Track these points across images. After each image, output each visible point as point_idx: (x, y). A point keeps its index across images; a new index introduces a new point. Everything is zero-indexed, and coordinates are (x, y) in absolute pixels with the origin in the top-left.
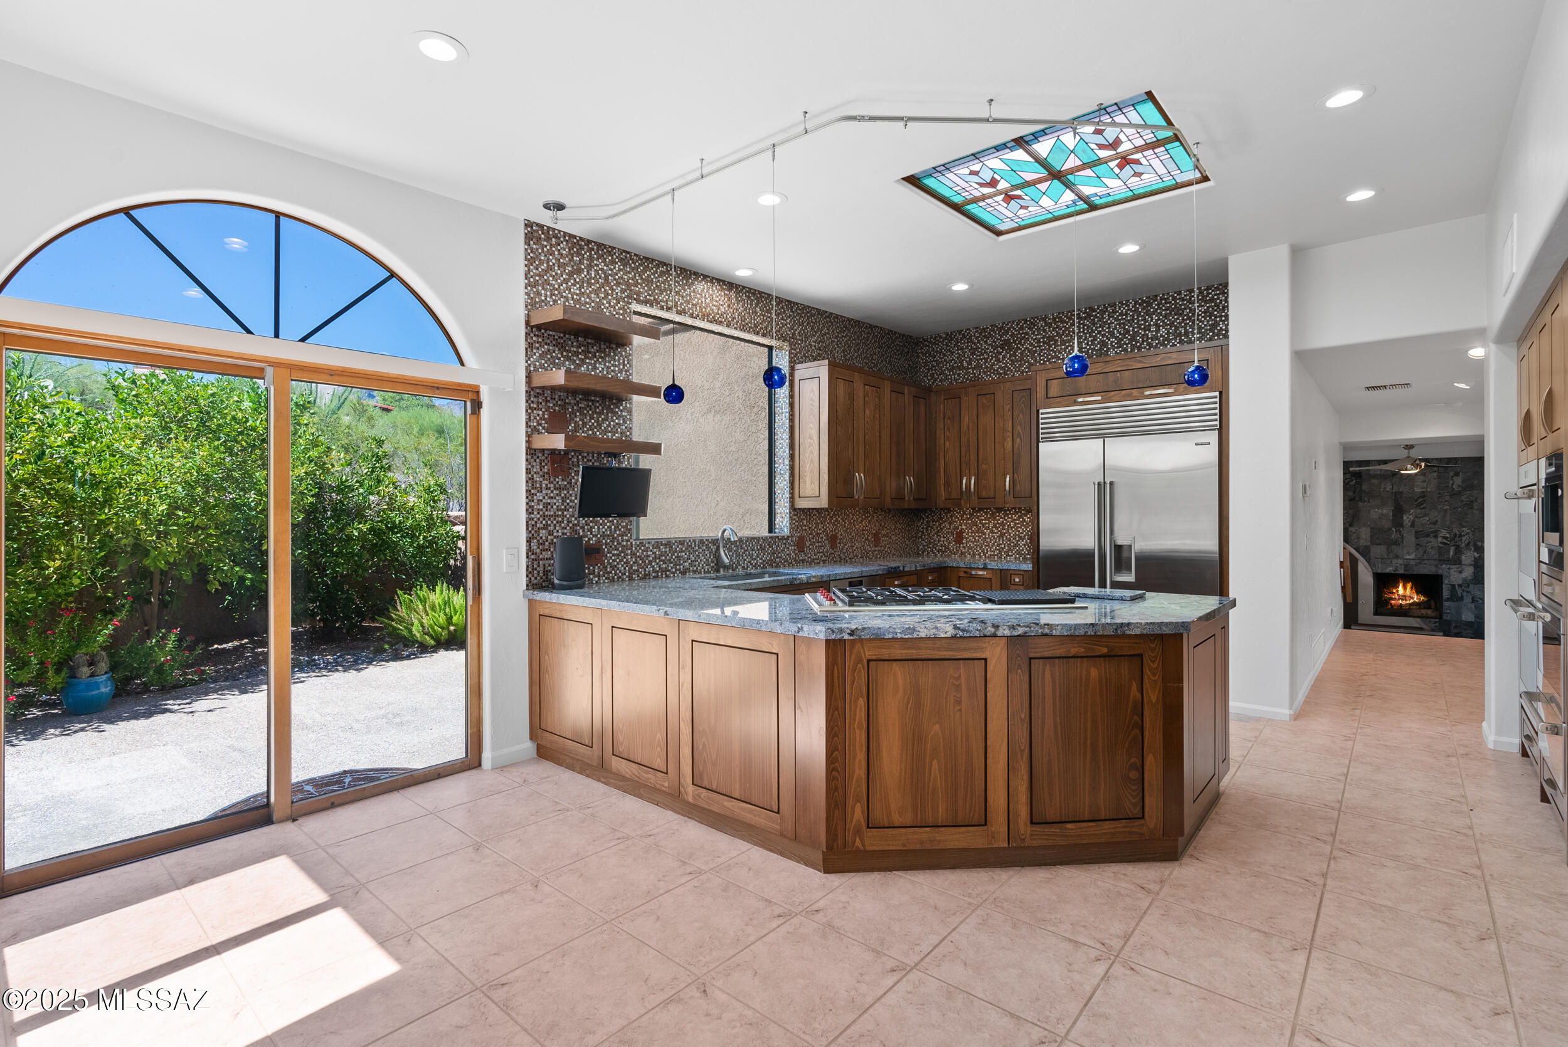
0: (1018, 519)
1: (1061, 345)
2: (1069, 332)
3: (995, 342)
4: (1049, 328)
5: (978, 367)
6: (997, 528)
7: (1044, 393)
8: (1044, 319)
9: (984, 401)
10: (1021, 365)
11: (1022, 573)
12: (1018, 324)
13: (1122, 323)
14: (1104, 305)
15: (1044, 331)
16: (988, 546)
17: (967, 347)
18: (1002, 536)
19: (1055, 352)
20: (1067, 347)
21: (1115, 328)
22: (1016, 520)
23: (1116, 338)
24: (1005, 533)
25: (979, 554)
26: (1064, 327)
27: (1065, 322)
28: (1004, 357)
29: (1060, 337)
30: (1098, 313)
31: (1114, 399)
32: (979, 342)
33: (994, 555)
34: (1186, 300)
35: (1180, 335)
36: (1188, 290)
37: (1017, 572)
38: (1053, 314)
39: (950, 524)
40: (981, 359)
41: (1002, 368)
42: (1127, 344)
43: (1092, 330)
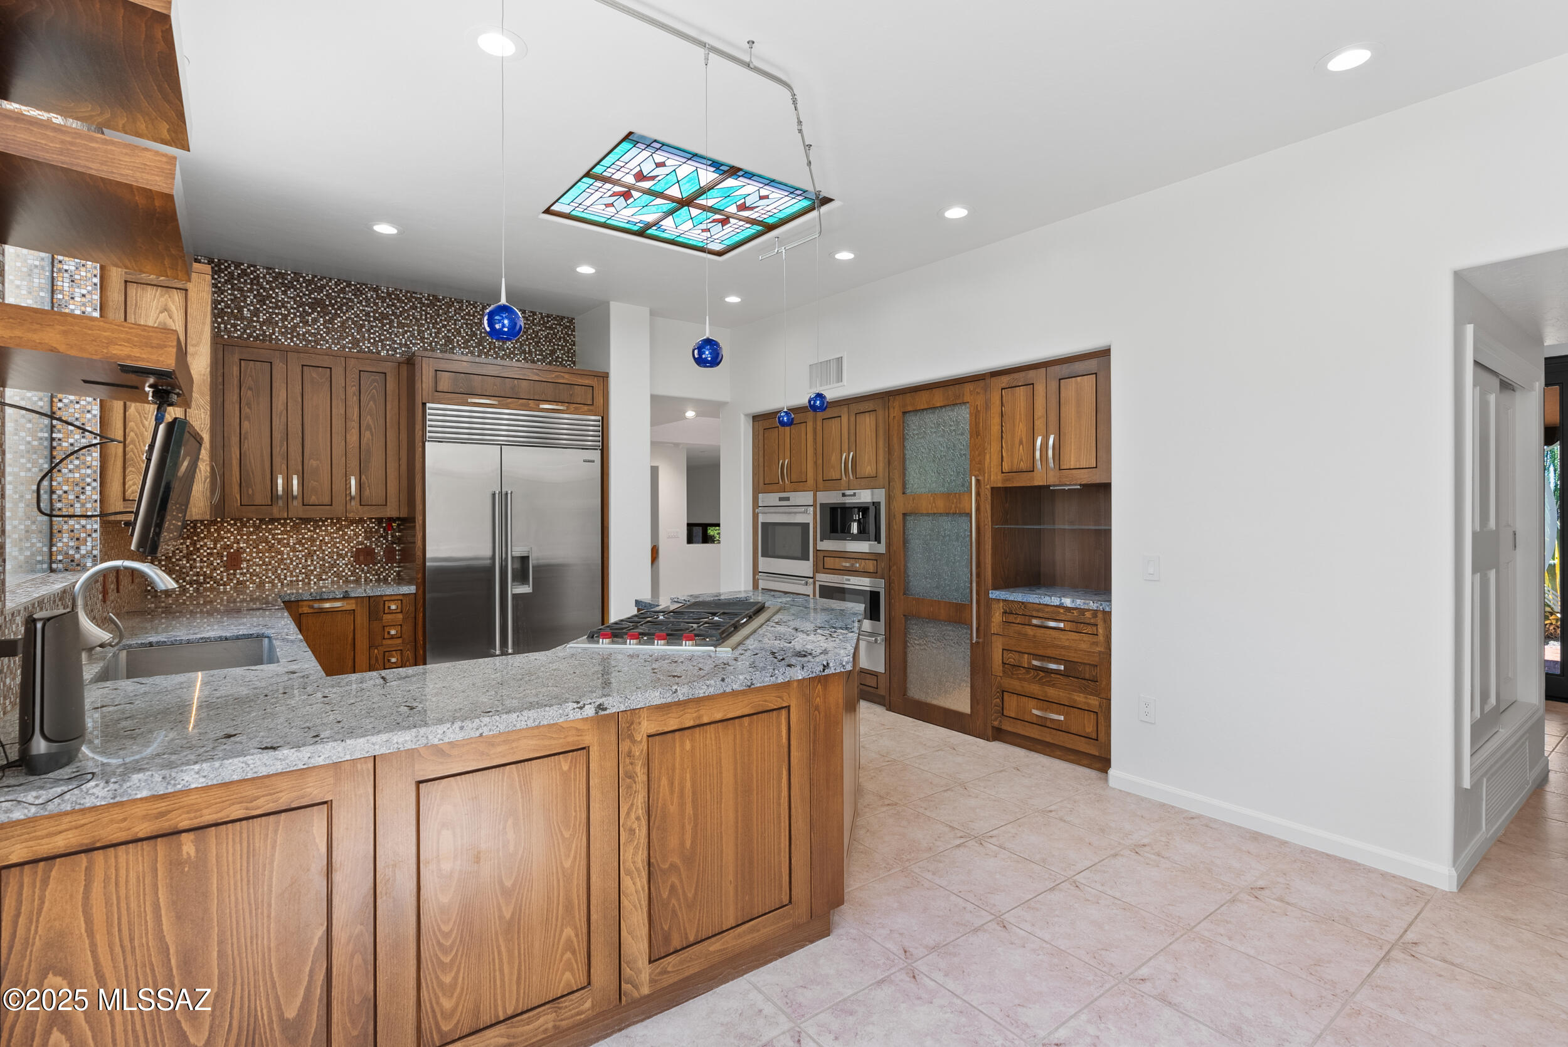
0: (337, 532)
1: (398, 327)
2: (409, 315)
3: (301, 298)
4: (382, 302)
5: (269, 322)
6: (303, 545)
7: (431, 383)
8: (376, 290)
9: (314, 375)
10: (342, 338)
11: (400, 598)
12: (336, 284)
13: (470, 324)
14: (450, 299)
15: (376, 304)
16: (288, 569)
17: (251, 290)
18: (310, 554)
19: (391, 334)
20: (406, 332)
21: (462, 327)
22: (333, 533)
23: (463, 337)
24: (315, 551)
25: (272, 582)
26: (401, 307)
27: (403, 302)
28: (315, 321)
29: (397, 317)
30: (443, 304)
31: (511, 406)
32: (272, 289)
33: (298, 581)
34: (529, 320)
35: (524, 352)
36: (531, 312)
37: (393, 598)
38: (388, 288)
39: (215, 542)
40: (277, 315)
41: (311, 334)
42: (474, 347)
43: (436, 321)
